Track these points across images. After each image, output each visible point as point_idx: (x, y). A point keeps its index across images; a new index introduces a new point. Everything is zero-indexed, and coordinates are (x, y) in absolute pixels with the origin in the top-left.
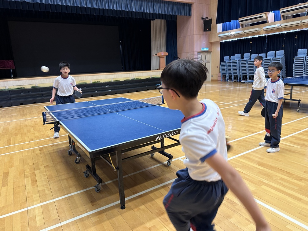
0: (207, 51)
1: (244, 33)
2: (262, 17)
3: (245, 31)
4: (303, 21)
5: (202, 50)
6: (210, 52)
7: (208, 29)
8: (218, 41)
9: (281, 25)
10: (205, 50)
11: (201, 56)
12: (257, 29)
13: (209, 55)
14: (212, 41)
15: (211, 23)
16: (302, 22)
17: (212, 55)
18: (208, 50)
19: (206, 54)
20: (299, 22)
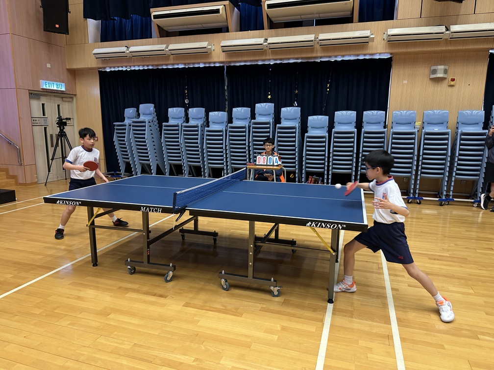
0: (62, 92)
1: (169, 53)
2: (217, 11)
3: (172, 47)
4: (322, 36)
5: (45, 87)
6: (72, 98)
7: (57, 26)
8: (91, 69)
9: (269, 42)
10: (54, 87)
11: (43, 105)
12: (204, 44)
13: (67, 104)
14: (75, 66)
15: (67, 11)
16: (320, 38)
17: (77, 107)
18: (63, 89)
19: (58, 101)
20: (311, 37)
